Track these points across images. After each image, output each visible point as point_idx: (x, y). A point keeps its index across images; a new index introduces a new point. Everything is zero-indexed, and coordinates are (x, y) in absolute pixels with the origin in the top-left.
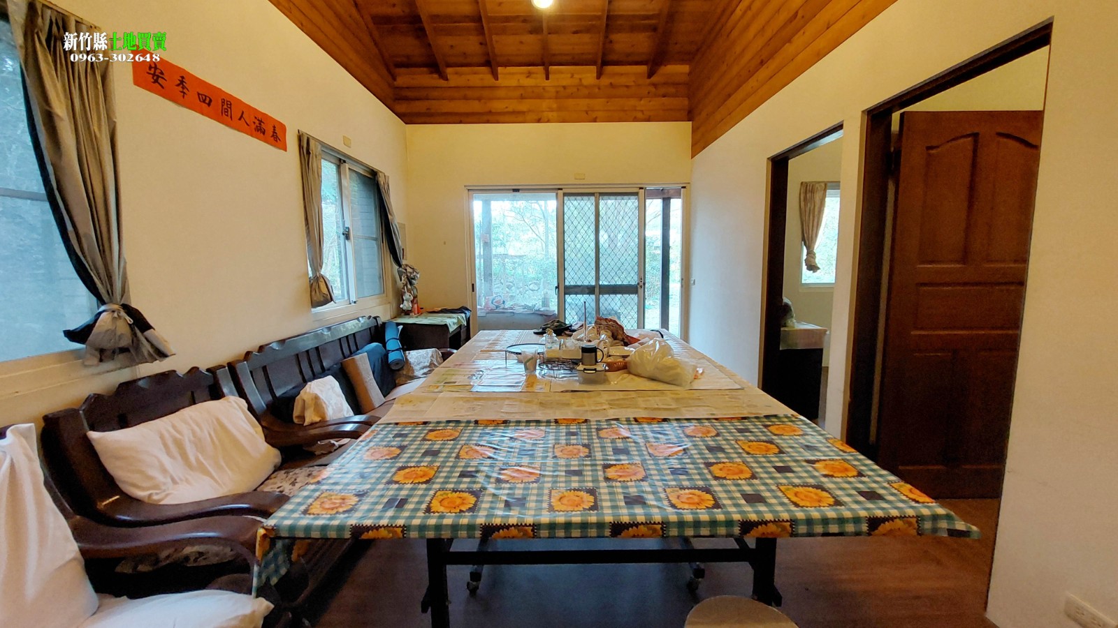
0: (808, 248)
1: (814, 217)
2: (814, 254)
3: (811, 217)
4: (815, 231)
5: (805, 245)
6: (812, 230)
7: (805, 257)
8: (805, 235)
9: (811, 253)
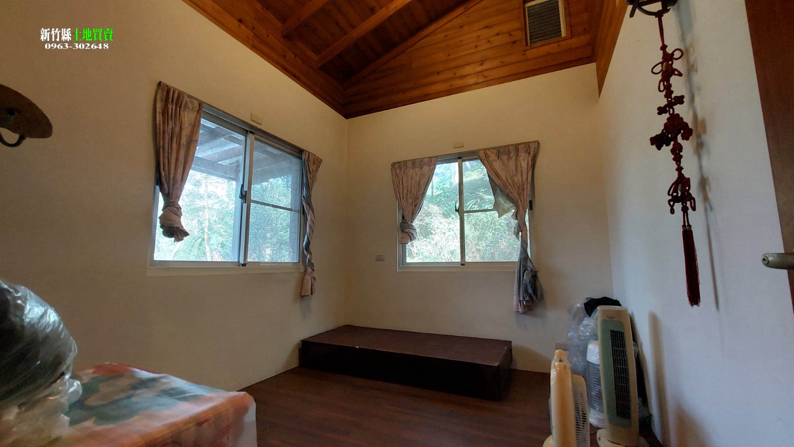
0: (167, 196)
1: (179, 145)
2: (179, 208)
3: (174, 145)
4: (180, 170)
5: (162, 190)
6: (176, 168)
7: (160, 212)
8: (163, 173)
9: (172, 207)
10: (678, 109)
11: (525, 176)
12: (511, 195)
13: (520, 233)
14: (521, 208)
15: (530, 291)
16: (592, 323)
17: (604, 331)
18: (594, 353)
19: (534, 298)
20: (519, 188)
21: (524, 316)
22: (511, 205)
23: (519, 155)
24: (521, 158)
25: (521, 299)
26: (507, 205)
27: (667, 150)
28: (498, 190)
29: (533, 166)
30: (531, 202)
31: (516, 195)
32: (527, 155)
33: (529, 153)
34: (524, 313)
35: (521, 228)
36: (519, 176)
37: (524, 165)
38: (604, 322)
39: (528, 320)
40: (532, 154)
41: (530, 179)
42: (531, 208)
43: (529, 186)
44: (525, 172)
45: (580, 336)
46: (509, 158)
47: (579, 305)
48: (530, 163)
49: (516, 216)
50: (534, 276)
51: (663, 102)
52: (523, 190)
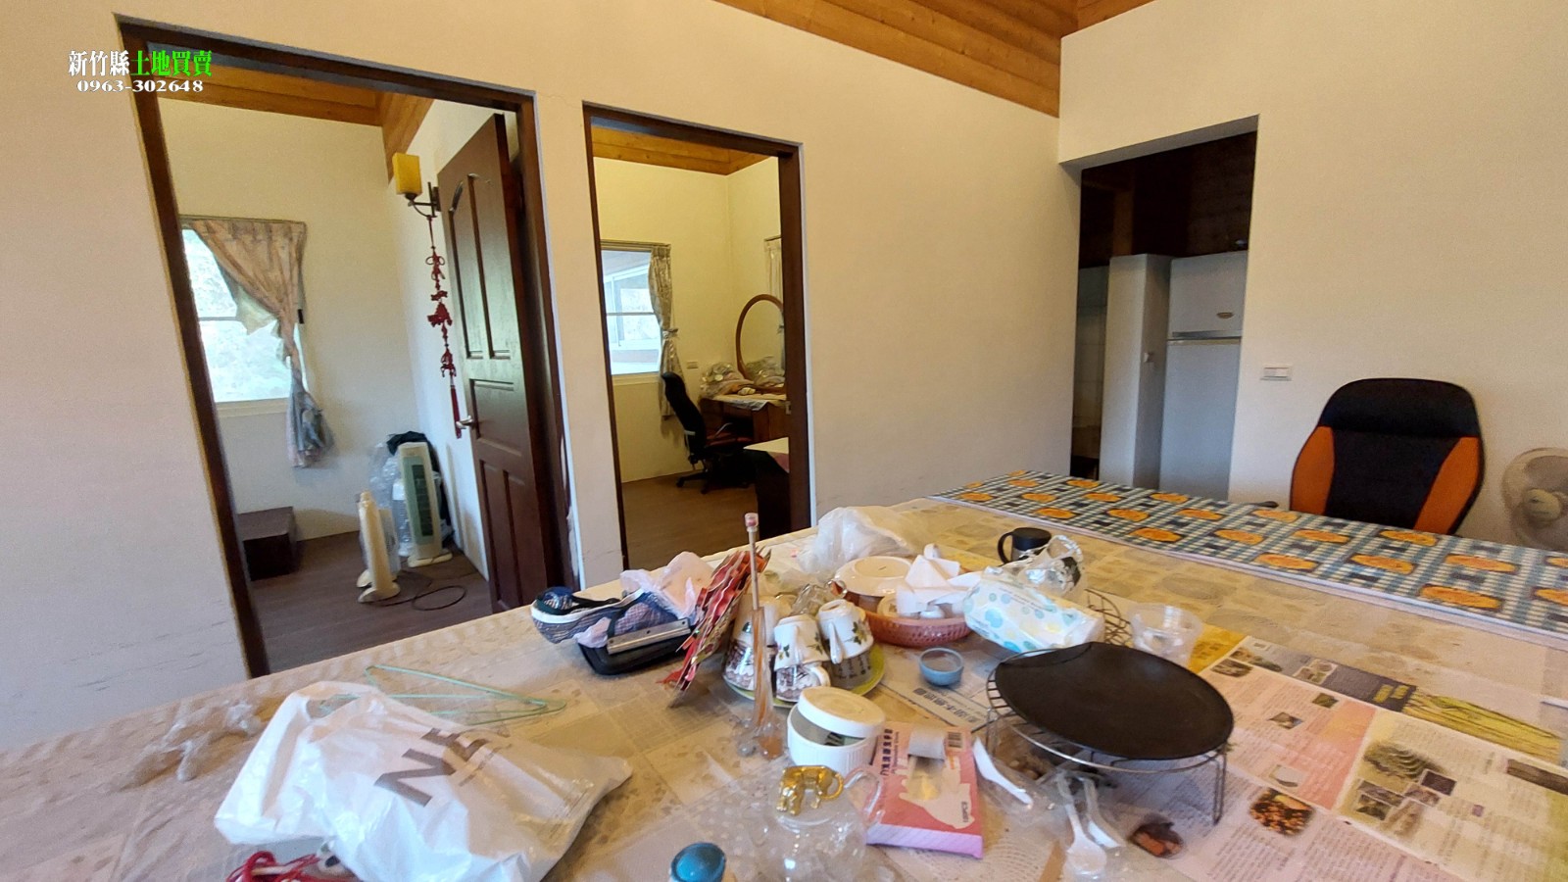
10: (444, 300)
11: (287, 274)
12: (265, 300)
13: (288, 358)
14: (286, 321)
15: (314, 436)
16: (396, 462)
17: (406, 467)
18: (400, 491)
19: (321, 444)
20: (278, 290)
21: (307, 470)
22: (268, 315)
23: (274, 238)
24: (277, 244)
25: (301, 448)
26: (261, 314)
27: (439, 327)
28: (241, 289)
29: (300, 260)
30: (300, 312)
31: (274, 300)
32: (287, 241)
33: (291, 239)
34: (308, 467)
35: (289, 350)
36: (278, 273)
37: (284, 255)
38: (405, 459)
39: (314, 473)
40: (295, 240)
41: (295, 280)
42: (301, 321)
43: (296, 289)
44: (286, 267)
45: (384, 478)
46: (255, 240)
47: (380, 445)
48: (294, 255)
49: (279, 332)
50: (318, 417)
51: (435, 292)
52: (286, 294)
